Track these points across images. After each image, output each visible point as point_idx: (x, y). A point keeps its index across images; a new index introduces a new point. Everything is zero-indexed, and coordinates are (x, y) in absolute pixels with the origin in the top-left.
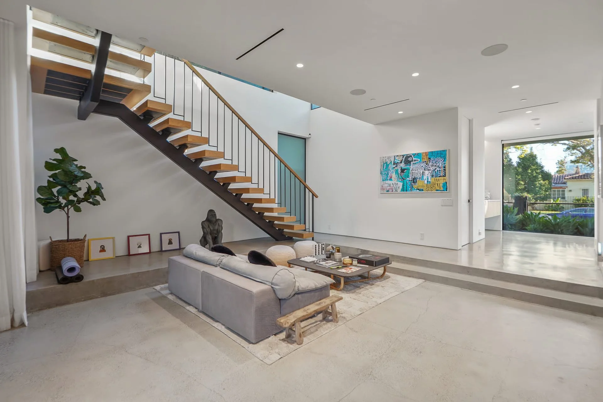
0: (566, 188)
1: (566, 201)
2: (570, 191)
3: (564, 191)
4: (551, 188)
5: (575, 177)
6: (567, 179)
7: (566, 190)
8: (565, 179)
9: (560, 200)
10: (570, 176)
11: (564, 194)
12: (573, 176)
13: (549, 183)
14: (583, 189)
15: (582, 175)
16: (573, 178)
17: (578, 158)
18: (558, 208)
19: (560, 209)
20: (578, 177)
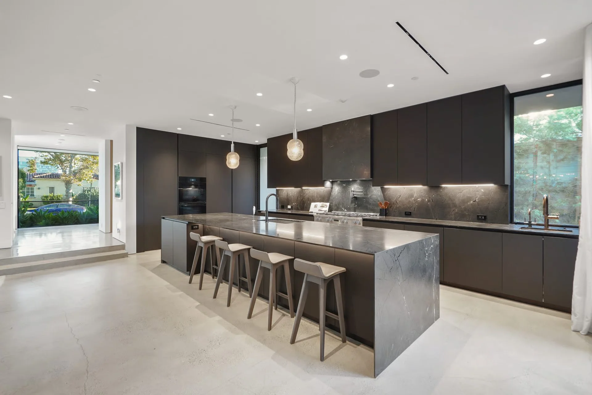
0: (35, 186)
1: (34, 198)
2: (39, 188)
3: (32, 189)
4: (25, 187)
5: (43, 176)
6: (36, 178)
7: (35, 188)
8: (34, 177)
9: (30, 197)
10: (40, 175)
11: (33, 192)
12: (41, 175)
13: (23, 181)
14: (50, 187)
15: (49, 175)
16: (41, 177)
17: (47, 160)
18: (28, 205)
19: (30, 205)
20: (46, 176)
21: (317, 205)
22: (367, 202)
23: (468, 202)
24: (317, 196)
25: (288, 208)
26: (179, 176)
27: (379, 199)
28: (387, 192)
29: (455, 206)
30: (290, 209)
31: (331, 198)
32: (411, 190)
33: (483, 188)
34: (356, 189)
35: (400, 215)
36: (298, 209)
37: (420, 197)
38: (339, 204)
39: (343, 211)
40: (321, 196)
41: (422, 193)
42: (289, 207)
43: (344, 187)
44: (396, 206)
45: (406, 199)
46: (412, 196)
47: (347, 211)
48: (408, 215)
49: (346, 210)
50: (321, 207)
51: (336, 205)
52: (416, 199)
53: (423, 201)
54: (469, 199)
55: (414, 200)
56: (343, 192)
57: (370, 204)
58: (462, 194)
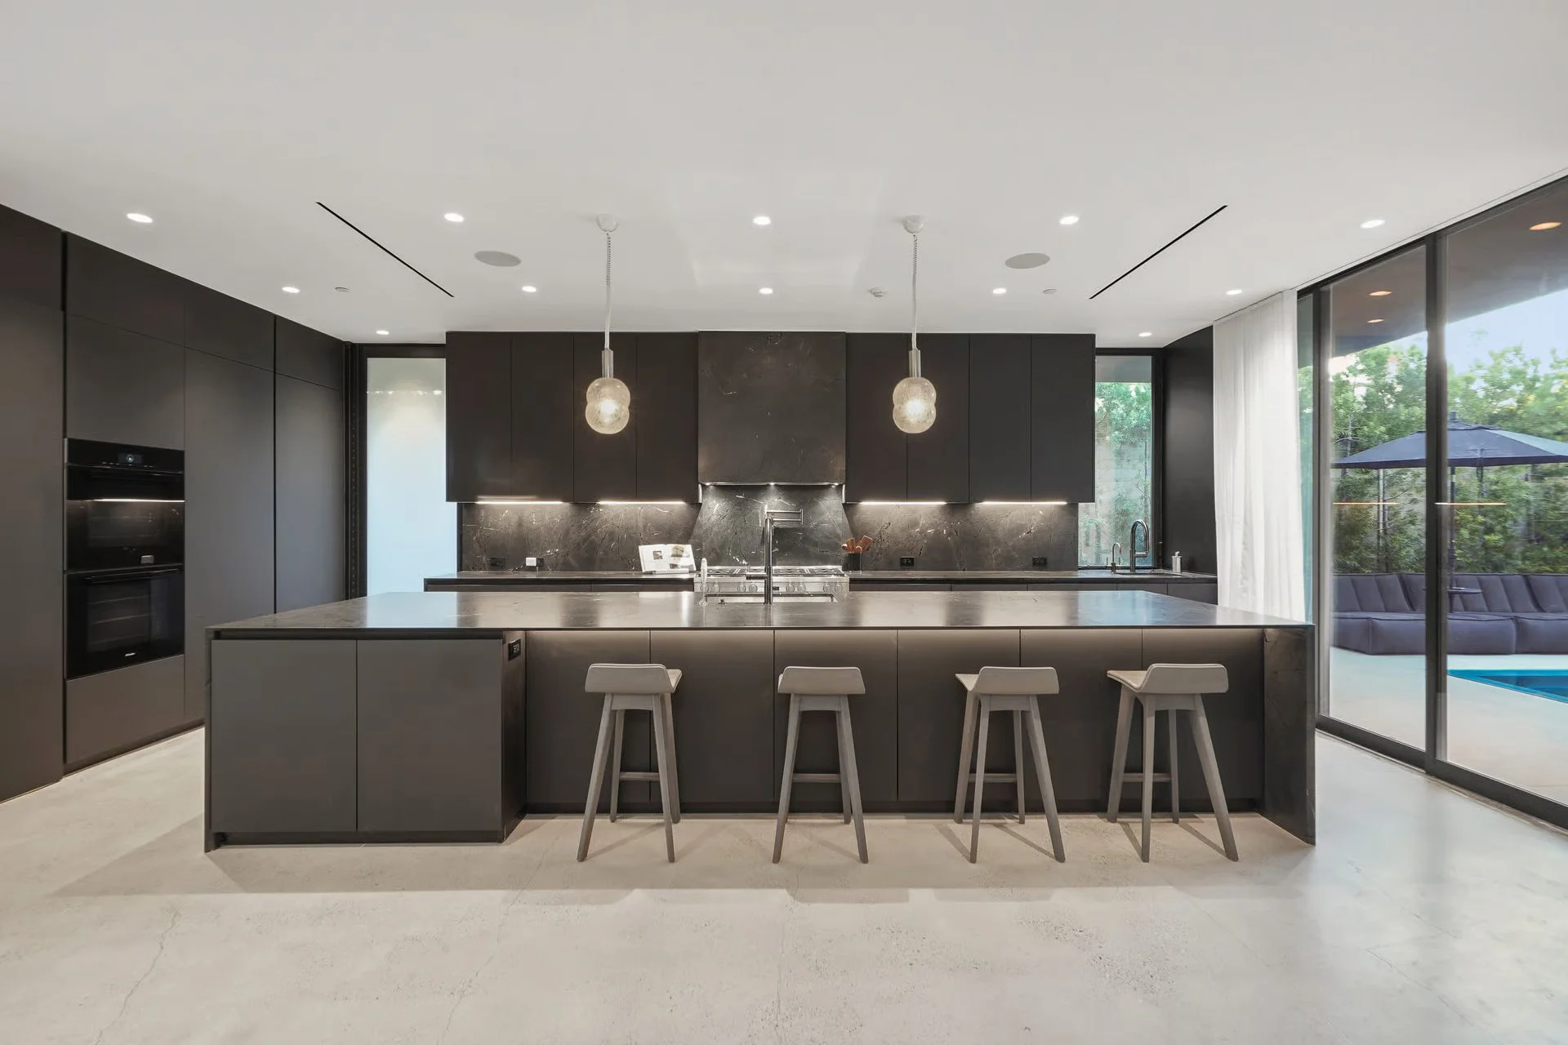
21: (660, 552)
22: (806, 539)
23: (1018, 534)
24: (645, 527)
25: (528, 564)
26: (70, 435)
27: (839, 531)
28: (857, 516)
29: (997, 542)
30: (532, 569)
31: (696, 531)
32: (914, 511)
33: (1042, 508)
34: (772, 507)
35: (889, 567)
36: (566, 566)
37: (932, 525)
38: (722, 547)
39: (737, 564)
40: (659, 527)
41: (934, 517)
42: (531, 561)
43: (739, 503)
44: (879, 546)
45: (903, 530)
46: (915, 524)
47: (747, 565)
48: (908, 564)
49: (744, 562)
50: (673, 556)
51: (713, 549)
52: (924, 528)
53: (938, 533)
54: (1020, 528)
55: (921, 532)
56: (734, 515)
57: (816, 544)
58: (1008, 520)
